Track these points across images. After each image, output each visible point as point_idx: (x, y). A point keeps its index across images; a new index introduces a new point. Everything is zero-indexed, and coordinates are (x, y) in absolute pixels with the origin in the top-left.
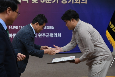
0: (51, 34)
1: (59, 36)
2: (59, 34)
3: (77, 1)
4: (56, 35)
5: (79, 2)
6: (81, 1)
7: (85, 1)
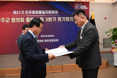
0: (52, 40)
1: (57, 41)
2: (57, 40)
3: (67, 20)
4: (55, 40)
5: (69, 21)
6: (70, 20)
7: (72, 20)
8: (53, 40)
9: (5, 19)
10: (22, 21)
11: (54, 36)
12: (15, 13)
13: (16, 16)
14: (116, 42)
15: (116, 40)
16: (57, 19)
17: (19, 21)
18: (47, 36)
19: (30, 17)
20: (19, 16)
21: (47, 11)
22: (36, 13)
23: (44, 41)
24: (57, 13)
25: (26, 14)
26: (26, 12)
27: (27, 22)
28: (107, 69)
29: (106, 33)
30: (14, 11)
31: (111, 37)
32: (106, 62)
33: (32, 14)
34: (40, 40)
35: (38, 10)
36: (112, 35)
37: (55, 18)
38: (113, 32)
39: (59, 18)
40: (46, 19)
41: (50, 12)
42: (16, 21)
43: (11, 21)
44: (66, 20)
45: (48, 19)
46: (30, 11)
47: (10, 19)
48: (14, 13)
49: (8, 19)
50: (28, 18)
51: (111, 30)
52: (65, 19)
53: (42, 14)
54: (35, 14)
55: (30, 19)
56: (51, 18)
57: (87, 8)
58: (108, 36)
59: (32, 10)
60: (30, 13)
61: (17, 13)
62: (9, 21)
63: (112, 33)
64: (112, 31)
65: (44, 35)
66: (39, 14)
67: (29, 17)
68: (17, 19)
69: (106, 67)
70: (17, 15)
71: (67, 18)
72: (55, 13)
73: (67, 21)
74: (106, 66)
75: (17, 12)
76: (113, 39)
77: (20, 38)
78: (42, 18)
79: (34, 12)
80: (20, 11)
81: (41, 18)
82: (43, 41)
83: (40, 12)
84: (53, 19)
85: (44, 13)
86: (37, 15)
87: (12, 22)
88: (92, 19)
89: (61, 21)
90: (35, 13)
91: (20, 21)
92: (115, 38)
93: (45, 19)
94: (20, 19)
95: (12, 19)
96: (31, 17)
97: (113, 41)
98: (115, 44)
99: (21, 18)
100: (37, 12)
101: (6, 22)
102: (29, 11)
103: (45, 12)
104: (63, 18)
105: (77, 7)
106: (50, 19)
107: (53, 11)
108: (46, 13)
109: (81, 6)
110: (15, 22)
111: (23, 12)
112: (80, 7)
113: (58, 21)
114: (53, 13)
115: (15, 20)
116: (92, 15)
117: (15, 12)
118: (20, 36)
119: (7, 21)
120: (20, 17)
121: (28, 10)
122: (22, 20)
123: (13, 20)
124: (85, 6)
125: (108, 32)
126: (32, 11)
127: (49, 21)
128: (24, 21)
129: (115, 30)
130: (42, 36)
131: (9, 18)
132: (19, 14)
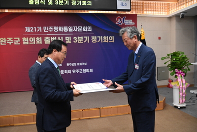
1: (91, 71)
2: (91, 69)
4: (88, 70)
5: (107, 41)
6: (109, 40)
7: (112, 40)
8: (84, 71)
9: (13, 39)
10: (38, 43)
11: (86, 64)
12: (29, 31)
13: (29, 35)
14: (176, 73)
15: (176, 70)
16: (90, 38)
17: (34, 43)
18: (75, 64)
19: (50, 36)
20: (34, 35)
21: (76, 28)
22: (60, 31)
23: (72, 71)
24: (91, 30)
25: (45, 31)
26: (45, 28)
27: (46, 43)
28: (163, 111)
29: (162, 59)
30: (26, 27)
31: (169, 64)
32: (162, 101)
33: (53, 32)
34: (65, 71)
35: (63, 26)
36: (170, 63)
37: (87, 38)
38: (172, 58)
39: (93, 37)
40: (74, 40)
41: (80, 29)
42: (29, 42)
43: (21, 42)
44: (103, 40)
45: (77, 39)
46: (51, 27)
47: (21, 40)
48: (26, 31)
49: (17, 40)
50: (47, 38)
51: (168, 55)
52: (103, 38)
53: (68, 32)
54: (58, 32)
55: (50, 39)
56: (82, 37)
57: (134, 24)
58: (165, 63)
59: (53, 25)
60: (51, 31)
61: (31, 31)
62: (19, 42)
63: (170, 59)
64: (170, 57)
65: (71, 62)
66: (63, 32)
67: (48, 36)
68: (31, 39)
69: (162, 109)
70: (30, 33)
71: (105, 37)
72: (87, 30)
73: (105, 41)
74: (162, 106)
75: (30, 29)
76: (172, 67)
77: (33, 68)
78: (68, 37)
79: (56, 29)
80: (35, 28)
81: (66, 38)
82: (70, 71)
83: (65, 29)
84: (84, 39)
85: (71, 30)
86: (61, 32)
87: (24, 43)
88: (142, 38)
89: (96, 41)
90: (58, 30)
91: (36, 42)
92: (174, 67)
93: (72, 40)
94: (36, 40)
95: (24, 39)
96: (53, 36)
97: (172, 71)
98: (175, 75)
99: (38, 38)
100: (61, 29)
101: (15, 43)
102: (49, 28)
103: (73, 29)
104: (100, 37)
105: (119, 21)
106: (80, 39)
107: (84, 27)
108: (75, 30)
109: (125, 20)
110: (28, 44)
111: (40, 29)
112: (124, 22)
113: (92, 41)
114: (84, 30)
115: (28, 40)
116: (142, 33)
117: (28, 29)
118: (33, 66)
119: (17, 42)
120: (36, 37)
121: (48, 25)
122: (39, 40)
123: (26, 41)
124: (131, 21)
125: (165, 58)
126: (53, 28)
127: (79, 42)
128: (41, 43)
129: (174, 55)
130: (68, 64)
131: (19, 39)
132: (34, 32)
